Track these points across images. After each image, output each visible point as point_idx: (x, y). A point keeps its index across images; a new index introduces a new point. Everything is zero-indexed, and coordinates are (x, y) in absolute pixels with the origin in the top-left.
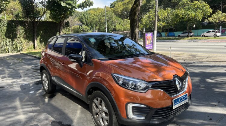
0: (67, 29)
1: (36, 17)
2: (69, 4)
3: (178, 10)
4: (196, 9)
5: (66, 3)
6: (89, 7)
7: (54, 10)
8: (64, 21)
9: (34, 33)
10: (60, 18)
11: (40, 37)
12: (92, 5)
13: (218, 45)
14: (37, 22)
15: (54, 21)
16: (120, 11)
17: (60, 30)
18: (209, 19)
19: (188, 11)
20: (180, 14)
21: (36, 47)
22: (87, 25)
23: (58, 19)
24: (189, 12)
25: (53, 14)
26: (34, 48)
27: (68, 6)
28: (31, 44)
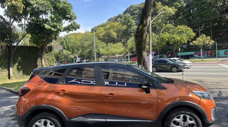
0: (50, 55)
1: (13, 41)
2: (55, 27)
3: (163, 34)
4: (180, 33)
5: (50, 25)
6: (76, 30)
7: (35, 33)
8: (46, 45)
9: (9, 59)
10: (42, 42)
11: (17, 64)
12: (79, 28)
13: (210, 67)
14: (14, 47)
15: (35, 45)
16: (102, 36)
17: (41, 55)
18: (194, 42)
19: (173, 34)
20: (166, 38)
21: (11, 76)
22: (68, 49)
23: (40, 43)
24: (175, 36)
25: (34, 37)
26: (9, 78)
27: (52, 29)
28: (5, 72)
